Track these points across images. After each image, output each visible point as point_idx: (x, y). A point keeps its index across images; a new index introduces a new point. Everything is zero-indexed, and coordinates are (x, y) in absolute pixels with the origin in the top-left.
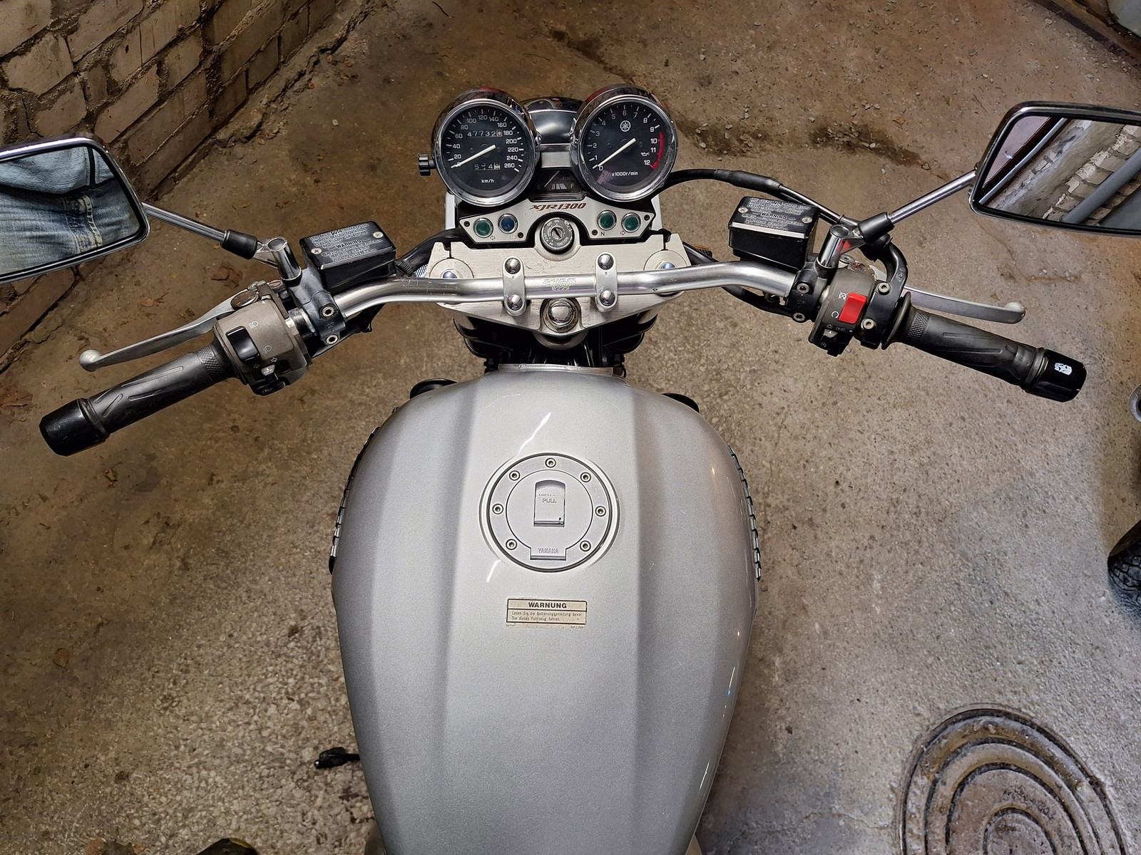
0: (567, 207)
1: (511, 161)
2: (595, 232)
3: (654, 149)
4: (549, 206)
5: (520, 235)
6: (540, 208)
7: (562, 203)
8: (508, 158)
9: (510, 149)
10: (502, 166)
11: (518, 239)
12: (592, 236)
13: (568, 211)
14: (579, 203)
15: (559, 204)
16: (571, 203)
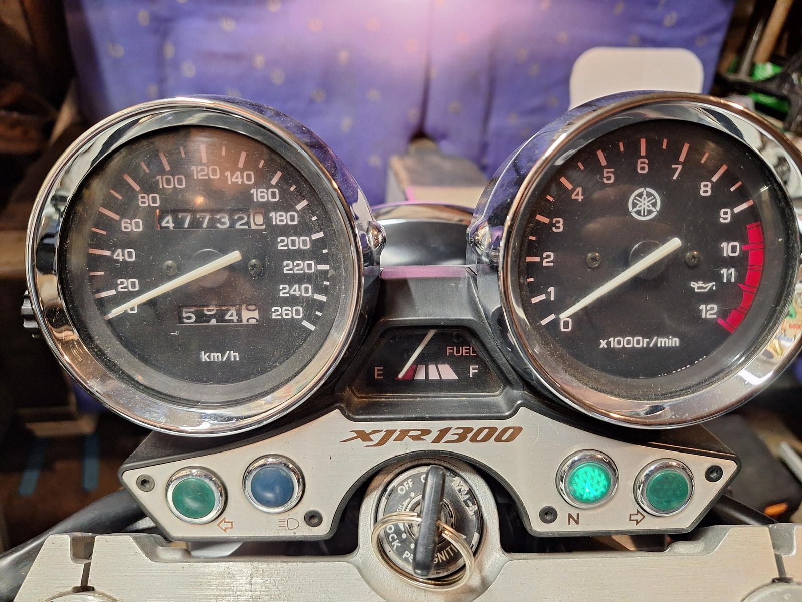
0: (461, 438)
1: (292, 301)
2: (548, 514)
3: (728, 274)
4: (404, 433)
5: (313, 518)
6: (376, 438)
7: (443, 424)
8: (284, 291)
9: (289, 267)
10: (265, 312)
11: (305, 532)
12: (538, 527)
13: (466, 449)
14: (500, 425)
15: (436, 426)
16: (476, 425)
